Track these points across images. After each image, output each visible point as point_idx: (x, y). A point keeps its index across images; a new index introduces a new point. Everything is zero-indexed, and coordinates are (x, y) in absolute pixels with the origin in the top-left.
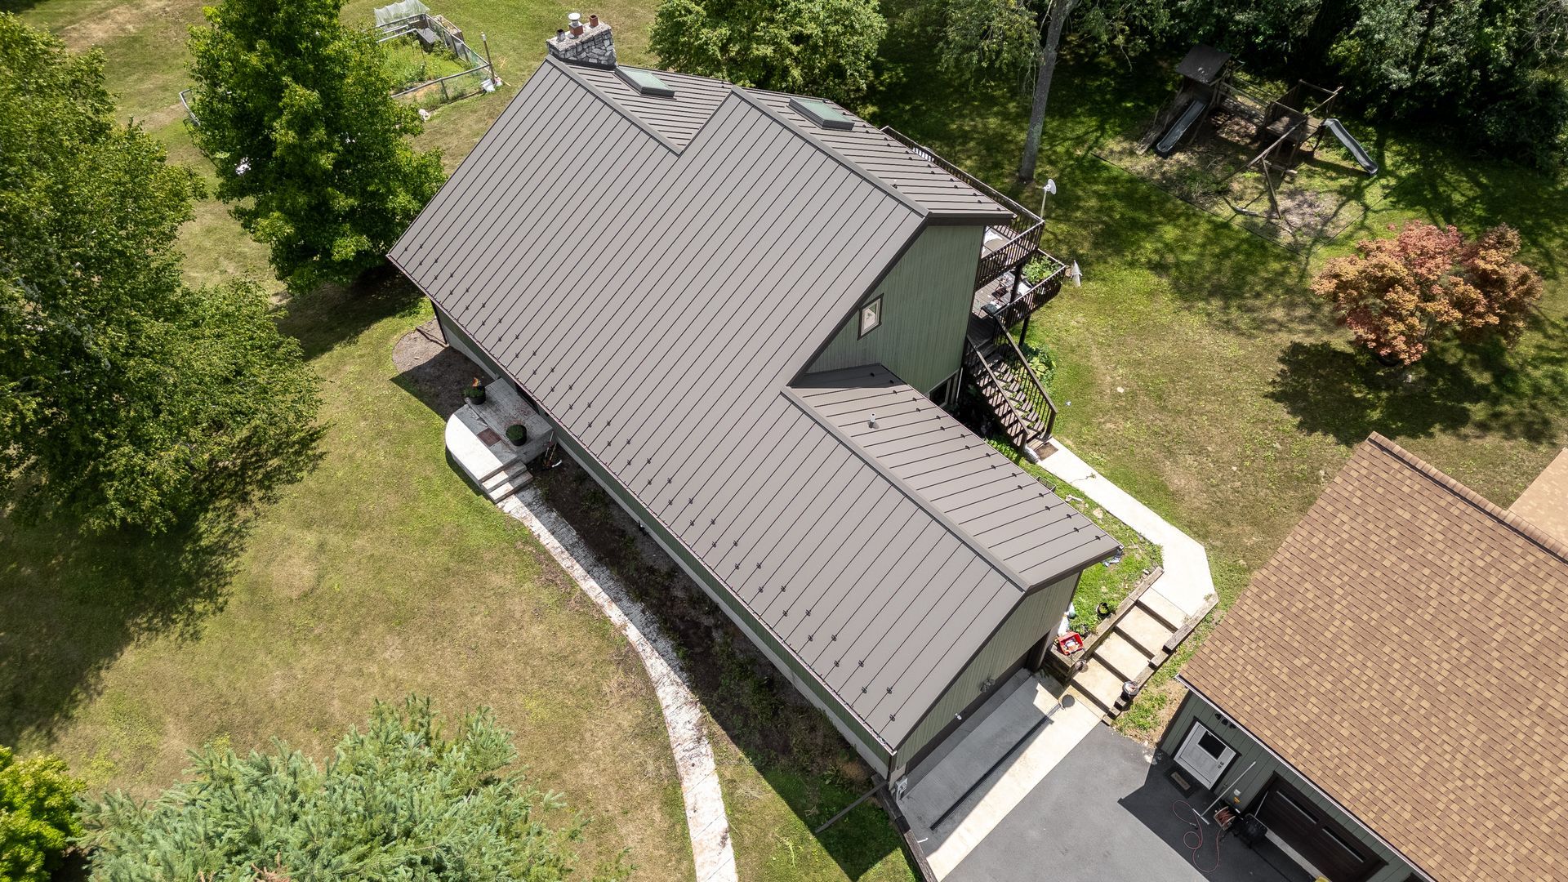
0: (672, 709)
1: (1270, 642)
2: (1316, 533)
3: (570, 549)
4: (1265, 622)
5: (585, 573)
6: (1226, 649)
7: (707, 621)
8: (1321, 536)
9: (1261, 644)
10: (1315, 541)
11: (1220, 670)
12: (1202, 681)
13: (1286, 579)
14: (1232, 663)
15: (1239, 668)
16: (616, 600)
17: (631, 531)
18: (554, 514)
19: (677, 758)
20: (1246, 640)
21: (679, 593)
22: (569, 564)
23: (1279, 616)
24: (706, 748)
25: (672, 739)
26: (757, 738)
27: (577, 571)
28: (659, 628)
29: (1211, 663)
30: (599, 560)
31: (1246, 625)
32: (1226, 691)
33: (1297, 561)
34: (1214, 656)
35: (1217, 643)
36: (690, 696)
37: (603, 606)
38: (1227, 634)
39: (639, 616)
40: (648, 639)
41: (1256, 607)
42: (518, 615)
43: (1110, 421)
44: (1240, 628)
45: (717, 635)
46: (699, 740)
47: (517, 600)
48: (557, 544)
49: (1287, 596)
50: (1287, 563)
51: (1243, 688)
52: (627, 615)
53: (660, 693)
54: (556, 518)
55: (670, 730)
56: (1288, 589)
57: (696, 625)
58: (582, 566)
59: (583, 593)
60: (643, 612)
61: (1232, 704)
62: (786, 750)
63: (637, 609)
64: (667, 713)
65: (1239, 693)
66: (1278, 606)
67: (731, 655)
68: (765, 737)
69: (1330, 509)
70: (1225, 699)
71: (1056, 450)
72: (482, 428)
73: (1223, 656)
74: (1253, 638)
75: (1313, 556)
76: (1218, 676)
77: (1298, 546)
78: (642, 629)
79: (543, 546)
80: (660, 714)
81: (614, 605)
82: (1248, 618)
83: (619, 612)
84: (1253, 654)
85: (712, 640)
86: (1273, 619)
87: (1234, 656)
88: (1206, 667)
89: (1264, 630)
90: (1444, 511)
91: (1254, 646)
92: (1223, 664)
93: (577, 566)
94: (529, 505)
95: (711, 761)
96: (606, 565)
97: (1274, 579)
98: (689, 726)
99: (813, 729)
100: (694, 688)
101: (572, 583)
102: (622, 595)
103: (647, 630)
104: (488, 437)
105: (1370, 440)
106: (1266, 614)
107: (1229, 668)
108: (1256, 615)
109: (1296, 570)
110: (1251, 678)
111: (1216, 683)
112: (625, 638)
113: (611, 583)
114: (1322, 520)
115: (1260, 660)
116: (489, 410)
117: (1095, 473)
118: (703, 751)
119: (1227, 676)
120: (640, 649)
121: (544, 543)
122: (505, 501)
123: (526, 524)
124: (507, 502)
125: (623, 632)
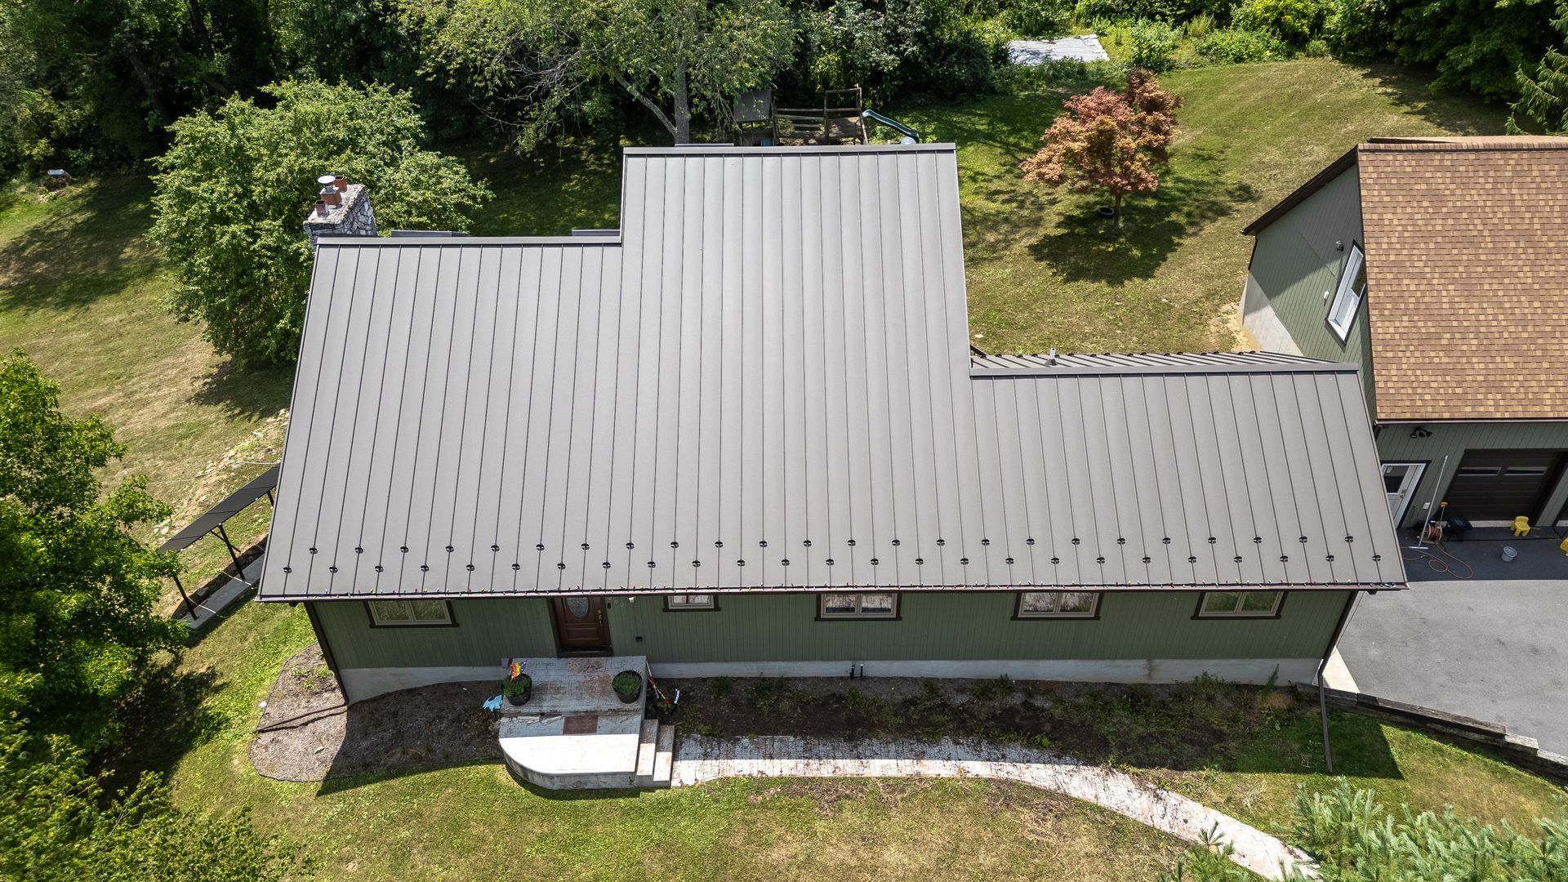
0: (1102, 795)
1: (1416, 343)
2: (1380, 240)
3: (808, 754)
4: (1401, 330)
5: (858, 762)
6: (1394, 372)
7: (1017, 699)
8: (1386, 240)
9: (1412, 348)
10: (1385, 246)
11: (1403, 391)
12: (1397, 410)
13: (1389, 288)
14: (1405, 379)
15: (1413, 378)
16: (920, 756)
17: (840, 689)
18: (745, 741)
19: (1168, 830)
20: (1400, 354)
21: (960, 699)
22: (831, 769)
23: (1405, 318)
24: (1173, 798)
25: (1140, 819)
26: (1188, 749)
27: (849, 767)
28: (990, 743)
29: (1392, 391)
30: (850, 739)
31: (1391, 343)
32: (1419, 403)
33: (1386, 270)
34: (1390, 384)
35: (1384, 372)
36: (1097, 770)
37: (918, 774)
38: (1385, 360)
39: (960, 751)
40: (997, 760)
41: (1387, 324)
42: (853, 862)
44: (1389, 348)
45: (1038, 702)
46: (1158, 797)
47: (830, 849)
48: (792, 762)
49: (1399, 300)
50: (1380, 276)
51: (1427, 391)
52: (949, 759)
53: (1075, 794)
54: (752, 743)
55: (1127, 813)
56: (1396, 294)
57: (1011, 711)
58: (843, 758)
59: (885, 780)
60: (957, 743)
61: (1430, 409)
62: (1220, 736)
63: (947, 744)
64: (1104, 802)
65: (1427, 397)
66: (1400, 312)
67: (1077, 707)
68: (1192, 742)
69: (1375, 217)
70: (1423, 410)
72: (559, 722)
73: (1395, 379)
74: (1403, 348)
75: (1392, 258)
76: (1404, 397)
77: (1377, 258)
78: (978, 756)
79: (781, 777)
80: (1101, 810)
81: (925, 762)
82: (1388, 336)
83: (939, 763)
84: (1412, 360)
85: (1043, 710)
86: (1405, 324)
87: (1402, 372)
88: (1391, 397)
89: (1405, 337)
90: (1440, 168)
91: (1408, 354)
92: (1400, 385)
93: (840, 763)
94: (706, 756)
95: (1190, 802)
96: (864, 736)
97: (1381, 294)
98: (1135, 794)
99: (1210, 699)
100: (1092, 762)
101: (859, 782)
102: (918, 748)
103: (984, 754)
104: (581, 724)
105: (1362, 151)
106: (1397, 324)
107: (1406, 385)
108: (1392, 330)
109: (1390, 276)
110: (1426, 378)
111: (1408, 403)
112: (977, 779)
113: (893, 747)
114: (1377, 228)
115: (1420, 360)
116: (548, 697)
118: (1173, 802)
119: (1410, 391)
120: (1003, 775)
121: (777, 773)
122: (675, 775)
123: (731, 774)
124: (679, 775)
125: (969, 775)
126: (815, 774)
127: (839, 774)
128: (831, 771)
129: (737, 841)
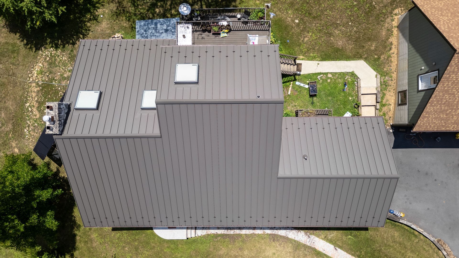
0: (296, 237)
1: (438, 112)
2: (445, 83)
4: (435, 109)
8: (447, 83)
9: (436, 114)
10: (445, 85)
11: (425, 124)
12: (420, 128)
13: (438, 97)
15: (431, 121)
19: (309, 245)
20: (431, 115)
24: (312, 237)
25: (304, 243)
29: (422, 125)
32: (429, 127)
35: (421, 119)
37: (254, 233)
38: (424, 117)
41: (431, 107)
42: (237, 254)
43: (304, 37)
44: (428, 114)
46: (309, 237)
47: (232, 252)
48: (224, 230)
49: (440, 101)
51: (433, 124)
53: (290, 237)
55: (301, 242)
56: (440, 99)
59: (246, 234)
61: (431, 129)
64: (296, 239)
65: (432, 126)
69: (448, 76)
70: (429, 129)
71: (301, 64)
73: (425, 121)
75: (446, 89)
79: (221, 234)
80: (295, 241)
82: (430, 111)
84: (434, 117)
86: (437, 107)
87: (428, 120)
89: (435, 111)
91: (433, 115)
95: (316, 238)
98: (304, 236)
101: (240, 235)
106: (435, 107)
107: (427, 123)
108: (432, 109)
109: (441, 94)
111: (425, 127)
114: (446, 80)
115: (436, 117)
117: (318, 62)
118: (312, 238)
120: (274, 233)
121: (220, 233)
122: (196, 233)
123: (209, 233)
124: (197, 233)
125: (266, 233)
126: (229, 233)
127: (235, 233)
128: (233, 233)
129: (211, 249)
